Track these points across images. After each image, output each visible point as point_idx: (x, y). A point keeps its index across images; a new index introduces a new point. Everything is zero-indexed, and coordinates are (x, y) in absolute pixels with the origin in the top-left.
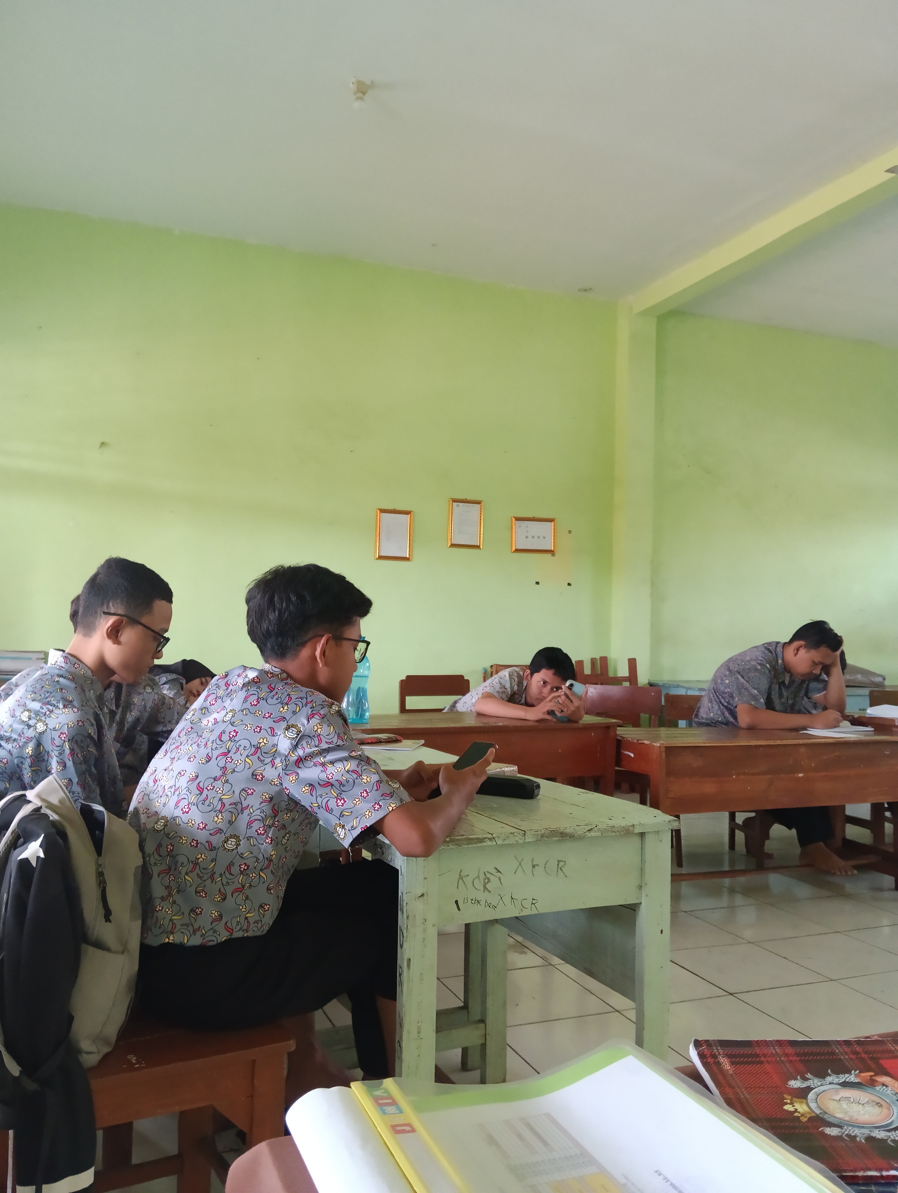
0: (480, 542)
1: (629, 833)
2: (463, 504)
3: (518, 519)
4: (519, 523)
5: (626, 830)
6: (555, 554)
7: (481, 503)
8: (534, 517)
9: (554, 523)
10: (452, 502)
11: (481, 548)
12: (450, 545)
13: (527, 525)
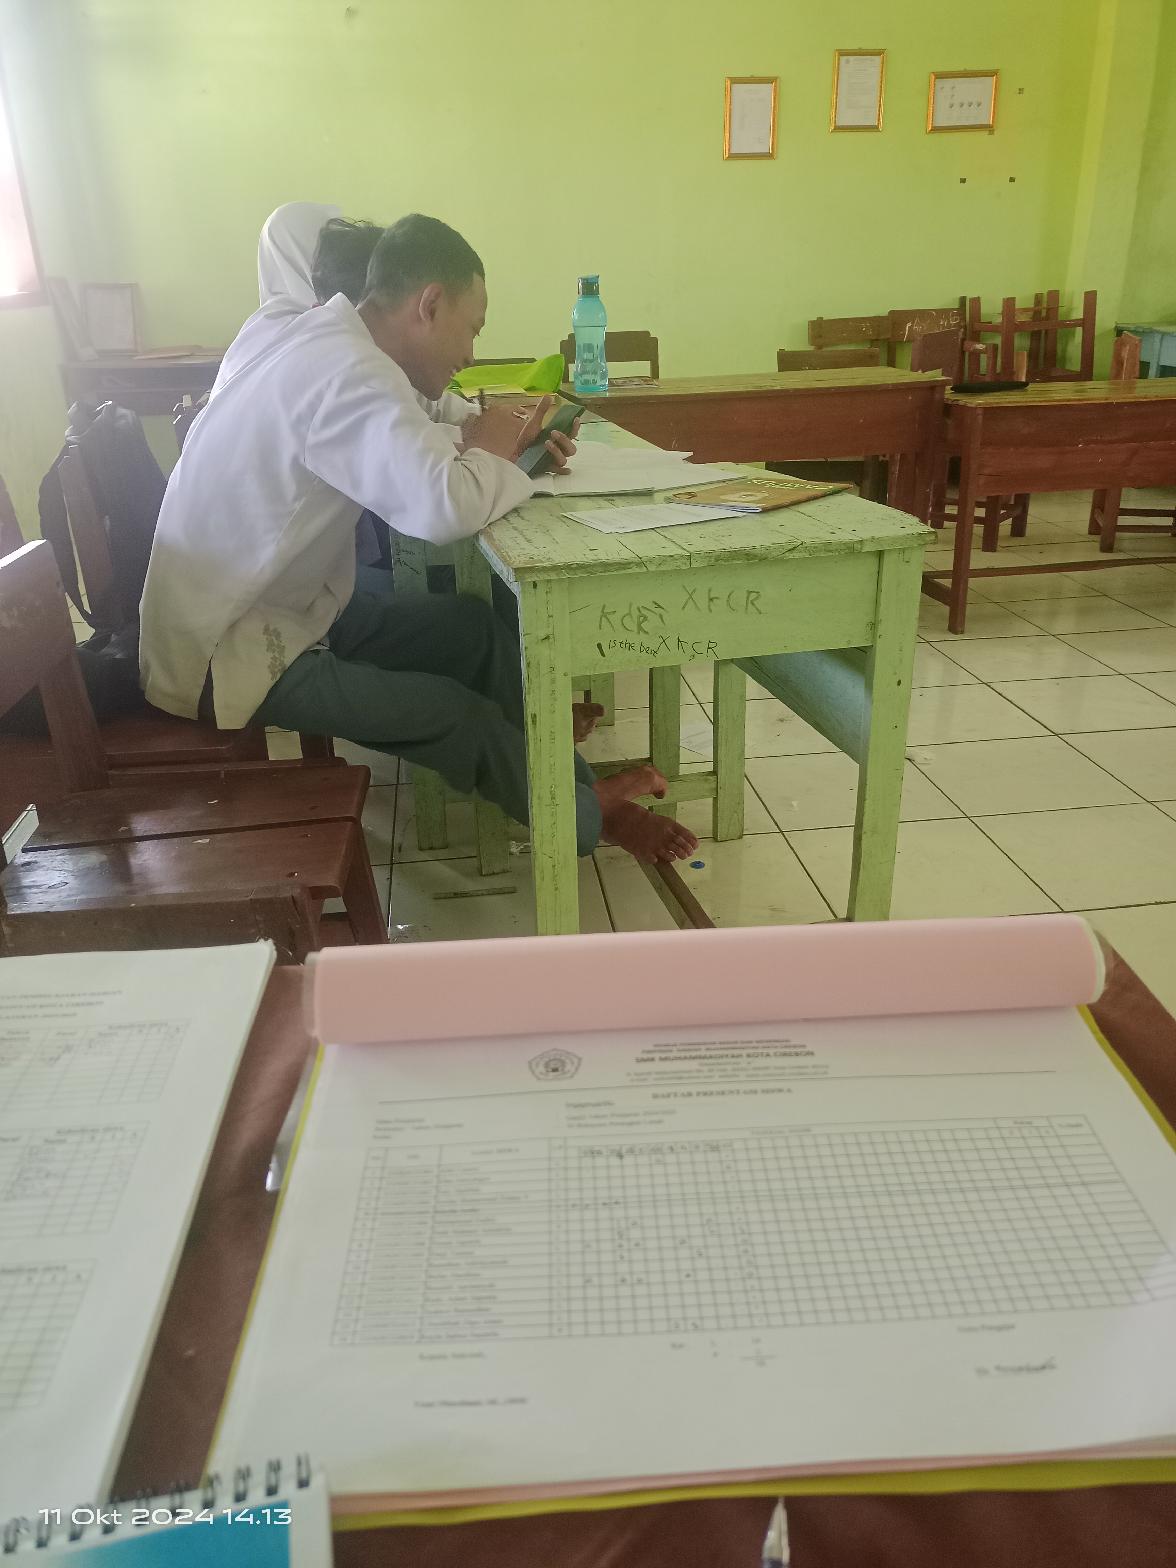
0: (878, 121)
1: (853, 552)
2: (856, 57)
4: (941, 83)
5: (848, 548)
6: (993, 130)
7: (883, 53)
8: (965, 70)
9: (996, 78)
10: (838, 56)
11: (880, 129)
12: (833, 128)
13: (953, 86)
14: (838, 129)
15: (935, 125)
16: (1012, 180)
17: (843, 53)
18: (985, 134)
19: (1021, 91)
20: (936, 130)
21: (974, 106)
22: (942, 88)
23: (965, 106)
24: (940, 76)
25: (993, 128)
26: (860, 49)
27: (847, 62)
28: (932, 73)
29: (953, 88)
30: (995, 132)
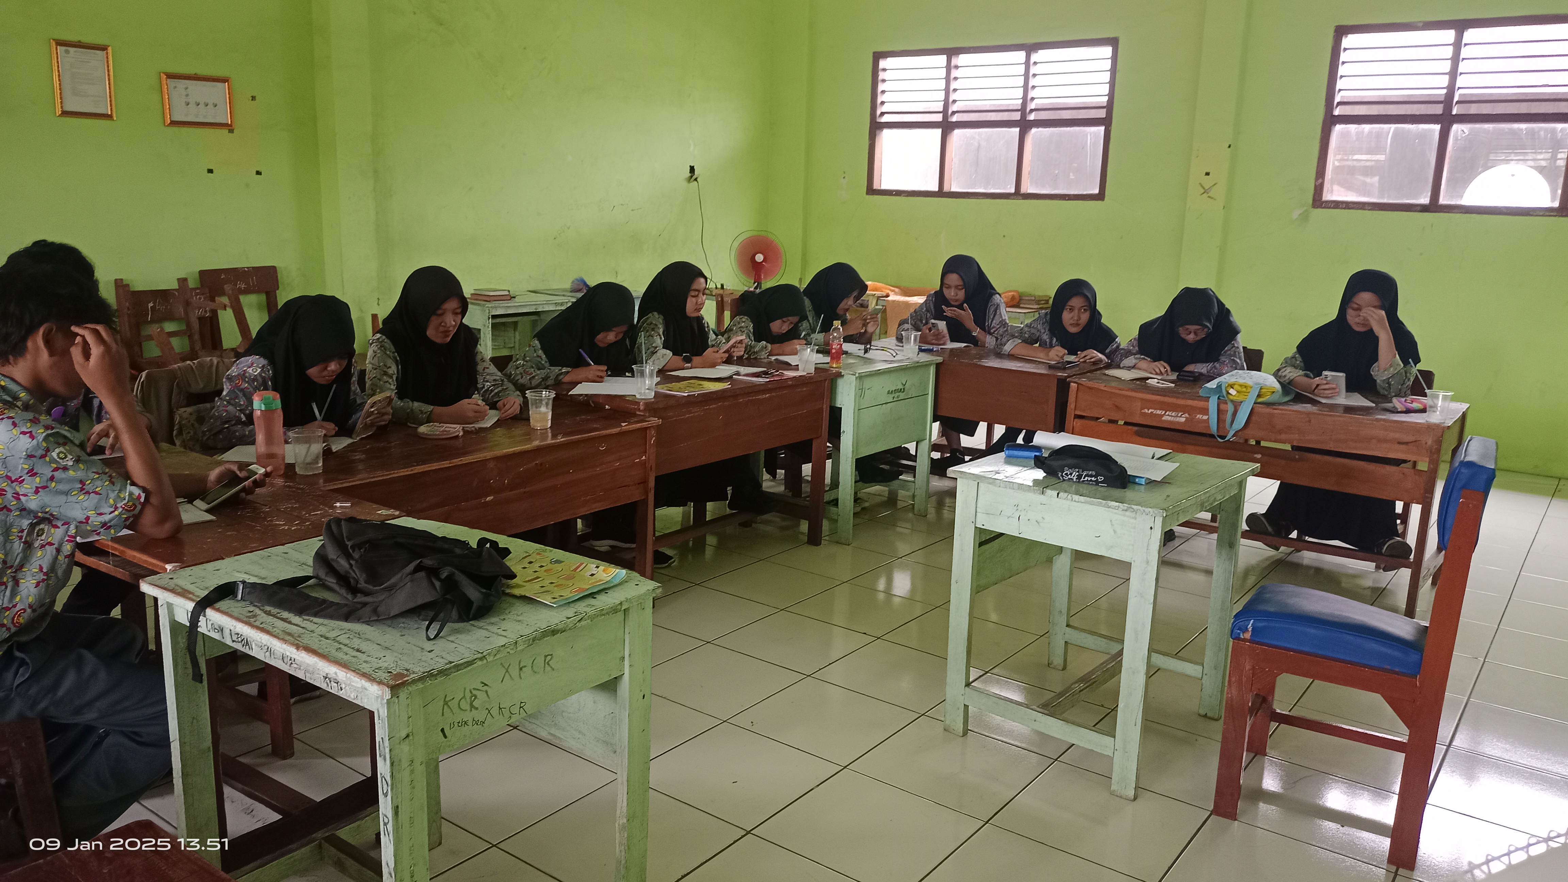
0: (111, 110)
2: (75, 49)
3: (170, 76)
4: (172, 83)
6: (233, 129)
7: (107, 49)
8: (195, 74)
9: (228, 84)
10: (55, 46)
11: (115, 119)
12: (60, 113)
13: (186, 86)
14: (65, 113)
15: (173, 119)
16: (258, 173)
17: (60, 43)
18: (225, 131)
19: (253, 98)
20: (174, 123)
21: (210, 106)
22: (175, 87)
23: (202, 106)
25: (231, 125)
26: (80, 42)
27: (67, 52)
28: (163, 72)
29: (186, 88)
30: (234, 131)
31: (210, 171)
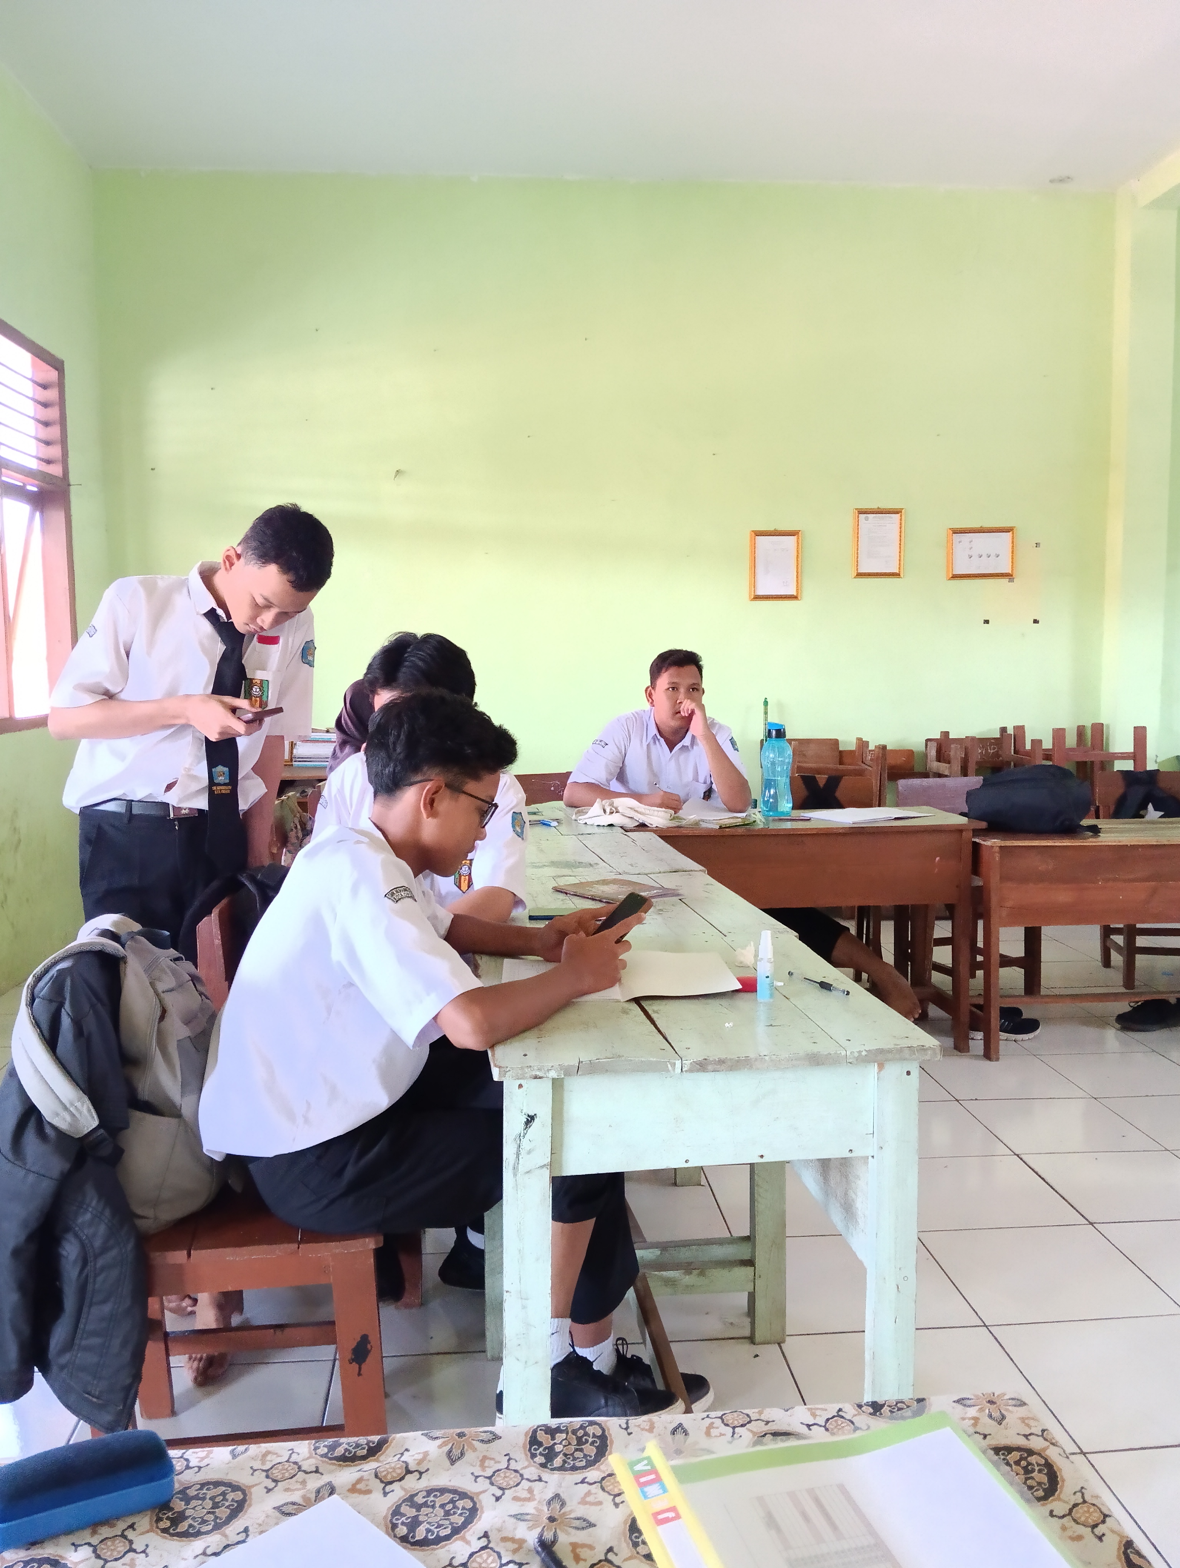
0: (899, 569)
2: (875, 515)
4: (958, 537)
6: (1014, 578)
7: (901, 512)
8: (981, 527)
9: (1013, 533)
10: (857, 515)
11: (902, 576)
12: (855, 575)
13: (971, 540)
14: (860, 575)
15: (954, 573)
16: (1036, 621)
17: (861, 512)
18: (1004, 581)
19: (1037, 545)
20: (955, 577)
21: (993, 557)
22: (960, 542)
23: (984, 557)
24: (956, 531)
25: (1012, 576)
26: (878, 508)
27: (867, 519)
28: (950, 529)
29: (971, 542)
30: (1015, 580)
31: (987, 622)
